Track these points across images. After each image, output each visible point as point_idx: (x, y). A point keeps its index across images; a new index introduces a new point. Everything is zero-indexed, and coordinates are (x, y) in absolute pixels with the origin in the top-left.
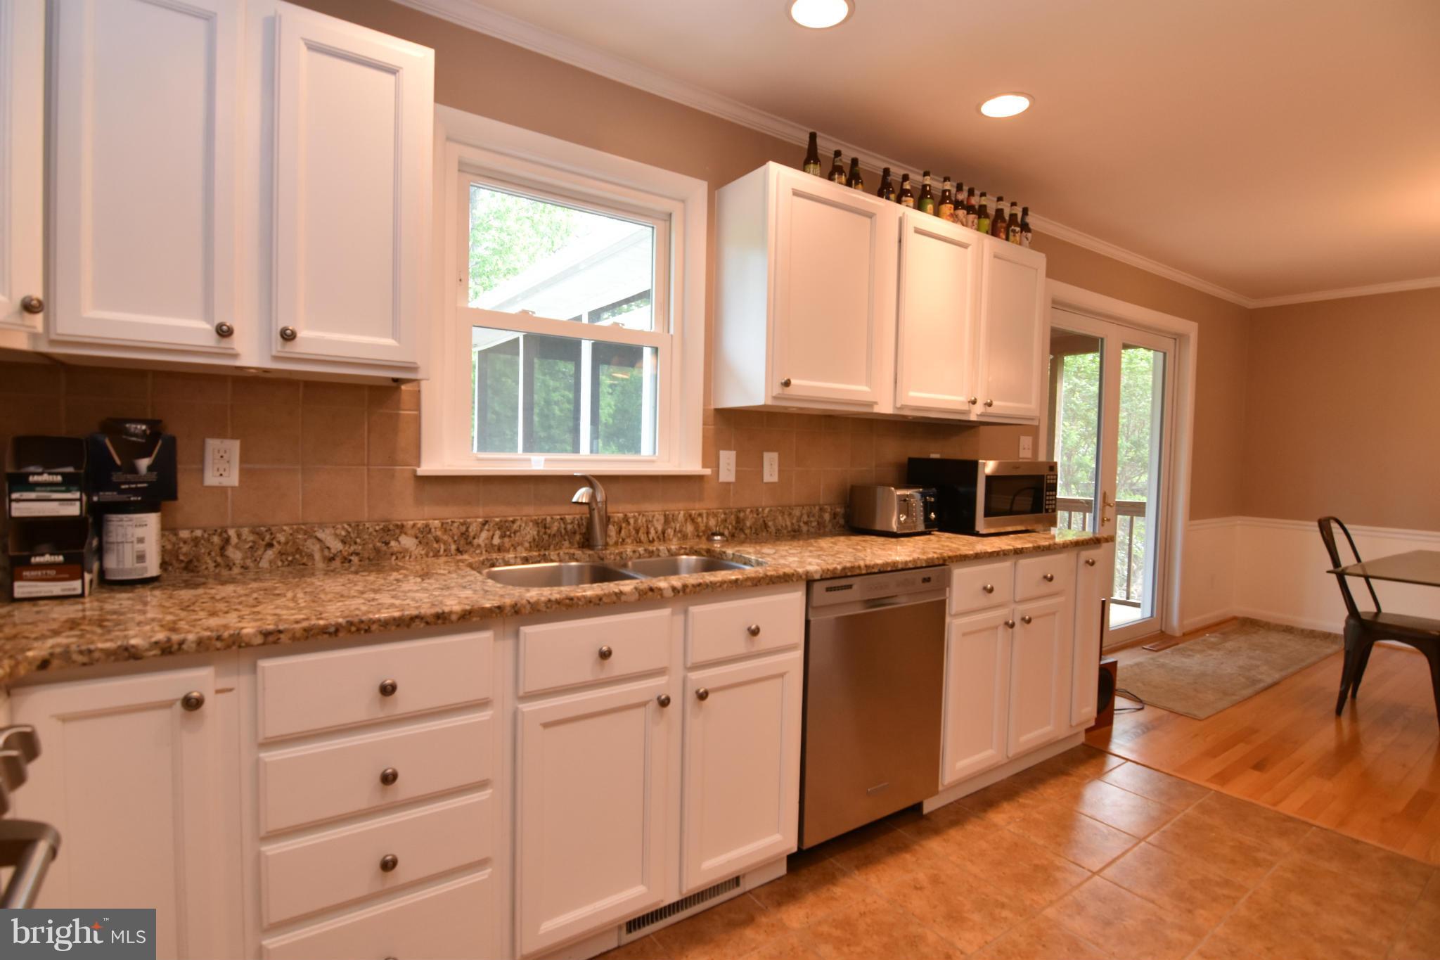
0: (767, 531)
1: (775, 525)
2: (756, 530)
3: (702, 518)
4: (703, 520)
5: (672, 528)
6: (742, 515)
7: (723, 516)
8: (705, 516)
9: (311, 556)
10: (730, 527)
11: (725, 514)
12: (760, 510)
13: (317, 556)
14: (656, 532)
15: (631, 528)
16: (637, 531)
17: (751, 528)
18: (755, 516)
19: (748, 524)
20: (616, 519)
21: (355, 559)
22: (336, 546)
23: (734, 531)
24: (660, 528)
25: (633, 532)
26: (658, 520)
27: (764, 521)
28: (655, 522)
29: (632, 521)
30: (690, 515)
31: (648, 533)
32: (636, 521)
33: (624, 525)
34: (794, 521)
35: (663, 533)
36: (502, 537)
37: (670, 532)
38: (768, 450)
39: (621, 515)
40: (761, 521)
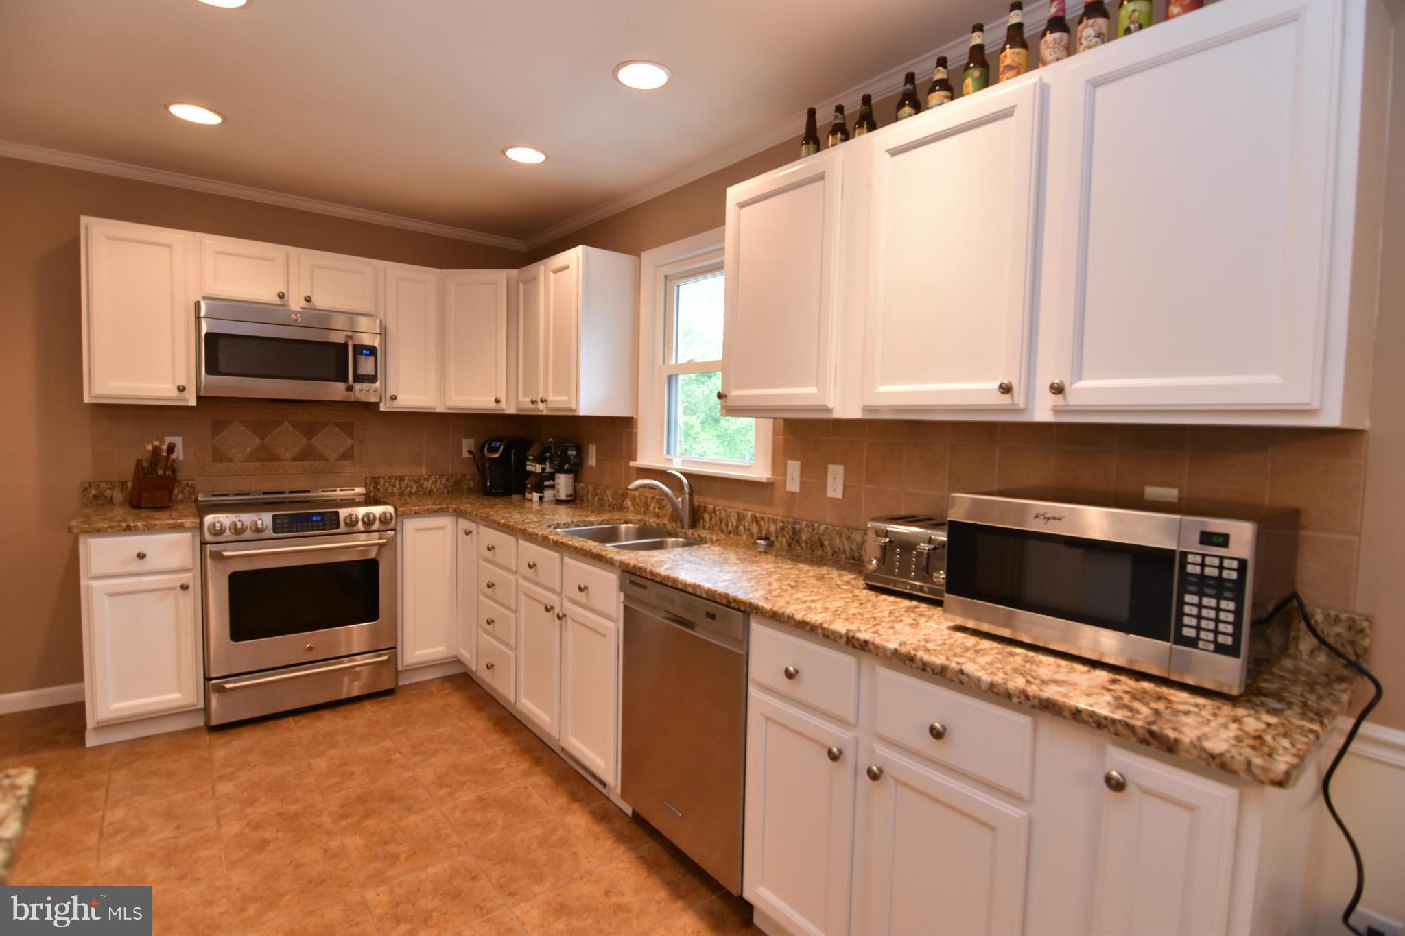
0: (823, 550)
1: (832, 547)
2: (812, 546)
3: (764, 522)
4: (765, 525)
5: (742, 525)
6: (798, 526)
7: (781, 524)
8: (766, 520)
9: (604, 502)
10: (788, 536)
11: (783, 522)
12: (816, 525)
13: (606, 503)
14: (733, 526)
15: (717, 518)
16: (721, 522)
17: (806, 542)
18: (810, 530)
19: (804, 537)
20: (709, 510)
21: (615, 507)
22: (611, 499)
23: (791, 541)
24: (735, 523)
25: (719, 522)
26: (733, 516)
27: (820, 538)
28: (732, 518)
29: (718, 513)
30: (755, 517)
31: (727, 525)
32: (720, 513)
33: (713, 515)
34: (854, 547)
35: (737, 528)
36: (659, 508)
37: (741, 528)
38: (834, 463)
39: (711, 507)
40: (817, 537)
